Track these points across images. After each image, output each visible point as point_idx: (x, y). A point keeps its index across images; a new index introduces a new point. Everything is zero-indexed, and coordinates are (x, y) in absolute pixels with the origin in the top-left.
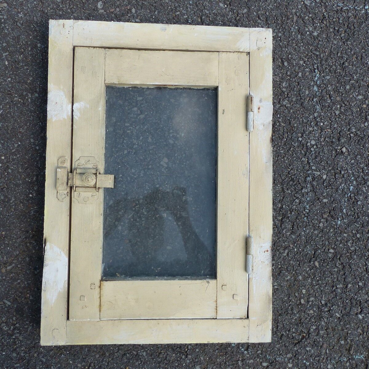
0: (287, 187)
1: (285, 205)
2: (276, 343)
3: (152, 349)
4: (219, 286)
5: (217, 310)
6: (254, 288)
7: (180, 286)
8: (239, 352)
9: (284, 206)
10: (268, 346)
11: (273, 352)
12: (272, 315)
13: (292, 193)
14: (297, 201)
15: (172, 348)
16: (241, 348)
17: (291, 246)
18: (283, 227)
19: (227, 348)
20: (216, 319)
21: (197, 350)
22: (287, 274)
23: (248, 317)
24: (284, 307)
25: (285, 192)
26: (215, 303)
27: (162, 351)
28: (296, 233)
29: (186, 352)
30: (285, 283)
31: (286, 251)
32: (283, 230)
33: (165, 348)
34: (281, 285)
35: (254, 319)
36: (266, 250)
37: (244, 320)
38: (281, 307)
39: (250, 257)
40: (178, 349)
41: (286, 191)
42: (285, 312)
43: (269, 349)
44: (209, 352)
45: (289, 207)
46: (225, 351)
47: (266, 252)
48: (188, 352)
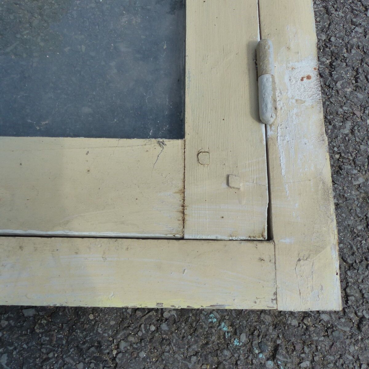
0: (335, 6)
1: (335, 36)
2: (348, 341)
3: (25, 346)
4: (191, 153)
5: (183, 213)
6: (283, 161)
7: (88, 152)
8: (252, 364)
9: (333, 39)
10: (327, 348)
11: (342, 365)
12: (336, 232)
13: (346, 16)
14: (360, 30)
15: (77, 346)
16: (257, 352)
17: (358, 113)
18: (335, 77)
19: (222, 352)
20: (182, 239)
21: (143, 355)
22: (355, 172)
23: (270, 238)
24: (358, 249)
25: (332, 14)
26: (179, 197)
27: (51, 355)
28: (365, 90)
29: (114, 359)
30: (353, 193)
31: (349, 124)
32: (336, 83)
33: (58, 347)
34: (346, 195)
35: (287, 241)
36: (306, 76)
37: (260, 245)
38: (352, 247)
39: (266, 79)
40: (93, 349)
41: (334, 12)
42: (362, 261)
43: (332, 358)
44: (174, 362)
45: (343, 40)
46: (216, 358)
47: (305, 79)
48: (119, 359)
